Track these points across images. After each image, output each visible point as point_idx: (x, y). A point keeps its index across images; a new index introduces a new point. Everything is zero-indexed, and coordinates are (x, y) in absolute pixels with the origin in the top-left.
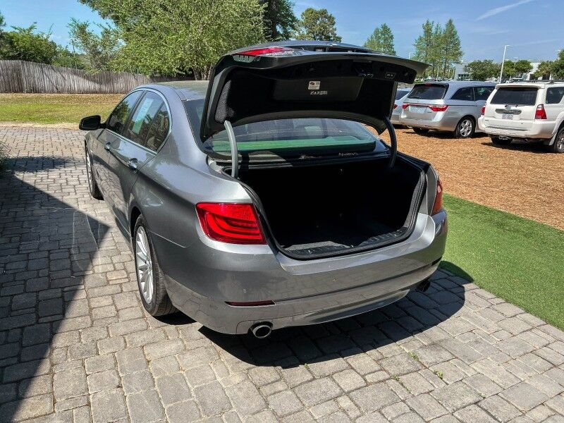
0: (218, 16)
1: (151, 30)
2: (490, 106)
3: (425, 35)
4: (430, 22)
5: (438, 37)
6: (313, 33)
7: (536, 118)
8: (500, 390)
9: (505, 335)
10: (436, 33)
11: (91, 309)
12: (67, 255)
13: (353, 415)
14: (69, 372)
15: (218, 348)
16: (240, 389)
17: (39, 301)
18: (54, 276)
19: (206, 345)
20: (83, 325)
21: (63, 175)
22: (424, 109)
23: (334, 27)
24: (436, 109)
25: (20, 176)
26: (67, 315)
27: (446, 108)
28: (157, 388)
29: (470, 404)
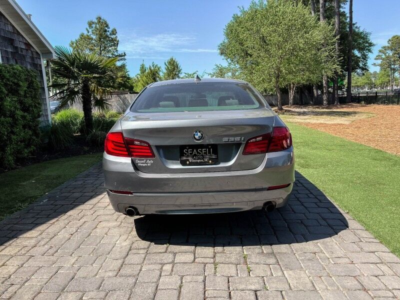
8: (286, 289)
13: (164, 273)
28: (86, 239)
29: (249, 290)
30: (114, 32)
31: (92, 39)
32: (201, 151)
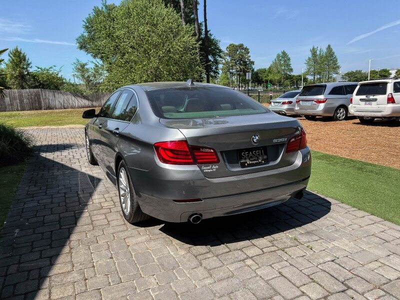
0: (169, 51)
1: (125, 63)
2: (355, 97)
3: (312, 56)
4: (315, 47)
5: (321, 57)
6: (235, 60)
7: (388, 103)
8: (348, 254)
9: (356, 227)
10: (320, 54)
11: (92, 221)
12: (76, 195)
13: (254, 268)
14: (81, 252)
15: (171, 238)
16: (184, 257)
17: (60, 218)
18: (68, 205)
19: (163, 237)
20: (88, 229)
21: (71, 154)
22: (311, 102)
23: (249, 55)
24: (319, 102)
25: (44, 155)
26: (78, 224)
27: (326, 100)
28: (134, 258)
29: (329, 261)
32: (255, 153)
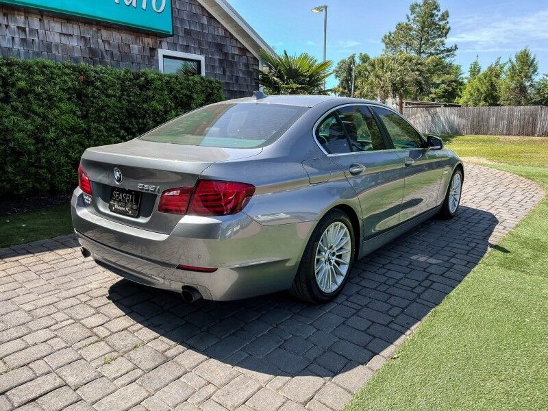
30: (445, 16)
31: (411, 29)
32: (126, 196)
